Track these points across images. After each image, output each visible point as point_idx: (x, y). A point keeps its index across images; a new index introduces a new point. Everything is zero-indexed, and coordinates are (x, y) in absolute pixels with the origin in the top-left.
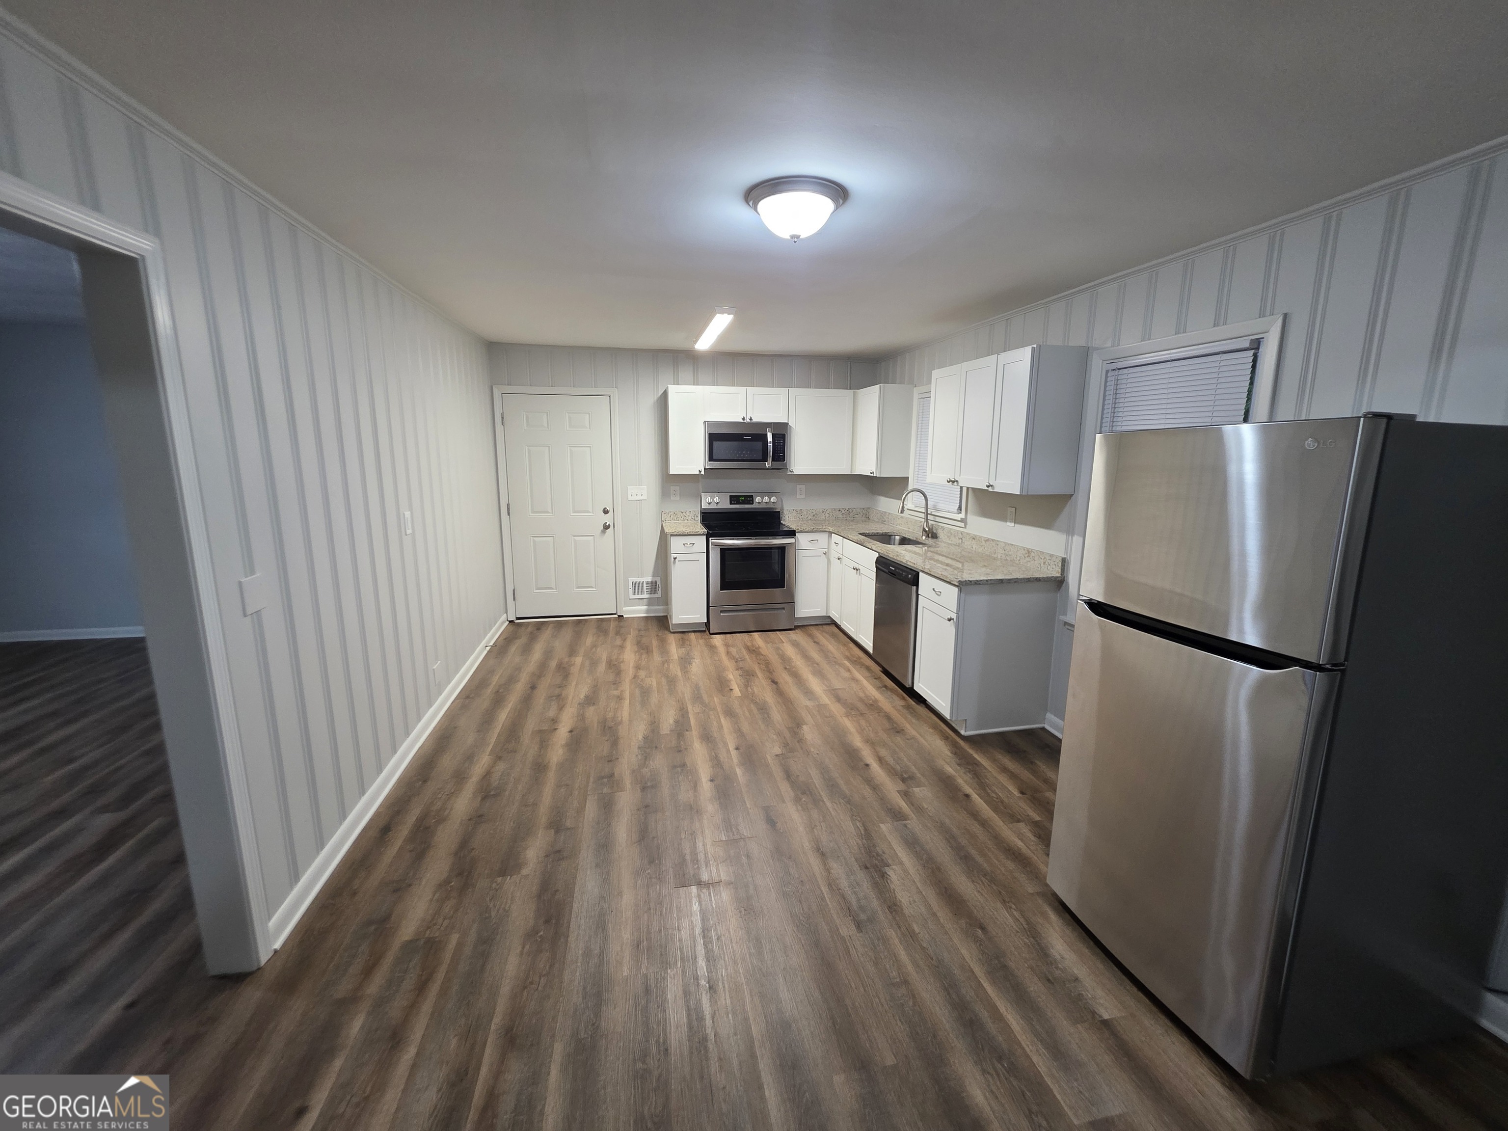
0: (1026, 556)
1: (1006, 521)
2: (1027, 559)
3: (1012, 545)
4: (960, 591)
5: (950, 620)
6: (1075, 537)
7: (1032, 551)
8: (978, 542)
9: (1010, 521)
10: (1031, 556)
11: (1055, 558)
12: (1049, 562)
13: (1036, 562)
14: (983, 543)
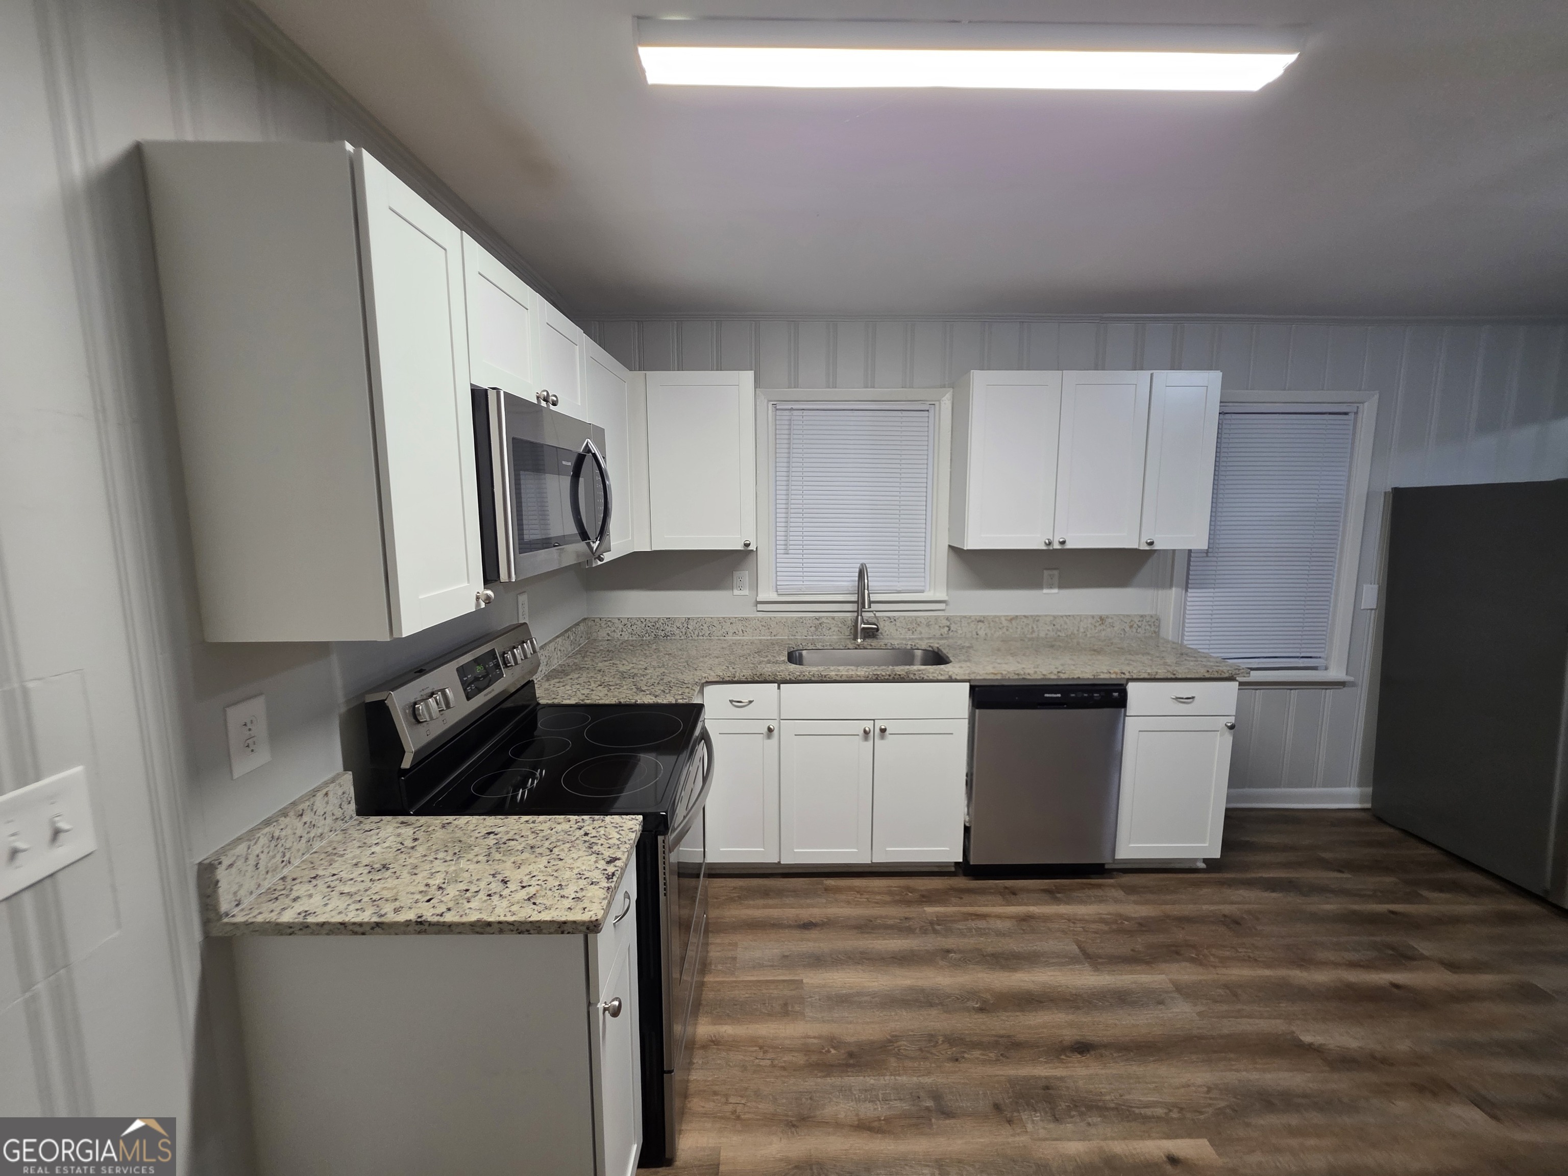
0: (1097, 624)
1: (1042, 589)
2: (1101, 628)
3: (1069, 616)
6: (1174, 589)
7: (1107, 617)
8: (992, 624)
9: (1051, 586)
10: (1107, 623)
11: (1148, 618)
12: (1140, 624)
13: (1116, 629)
14: (1005, 623)
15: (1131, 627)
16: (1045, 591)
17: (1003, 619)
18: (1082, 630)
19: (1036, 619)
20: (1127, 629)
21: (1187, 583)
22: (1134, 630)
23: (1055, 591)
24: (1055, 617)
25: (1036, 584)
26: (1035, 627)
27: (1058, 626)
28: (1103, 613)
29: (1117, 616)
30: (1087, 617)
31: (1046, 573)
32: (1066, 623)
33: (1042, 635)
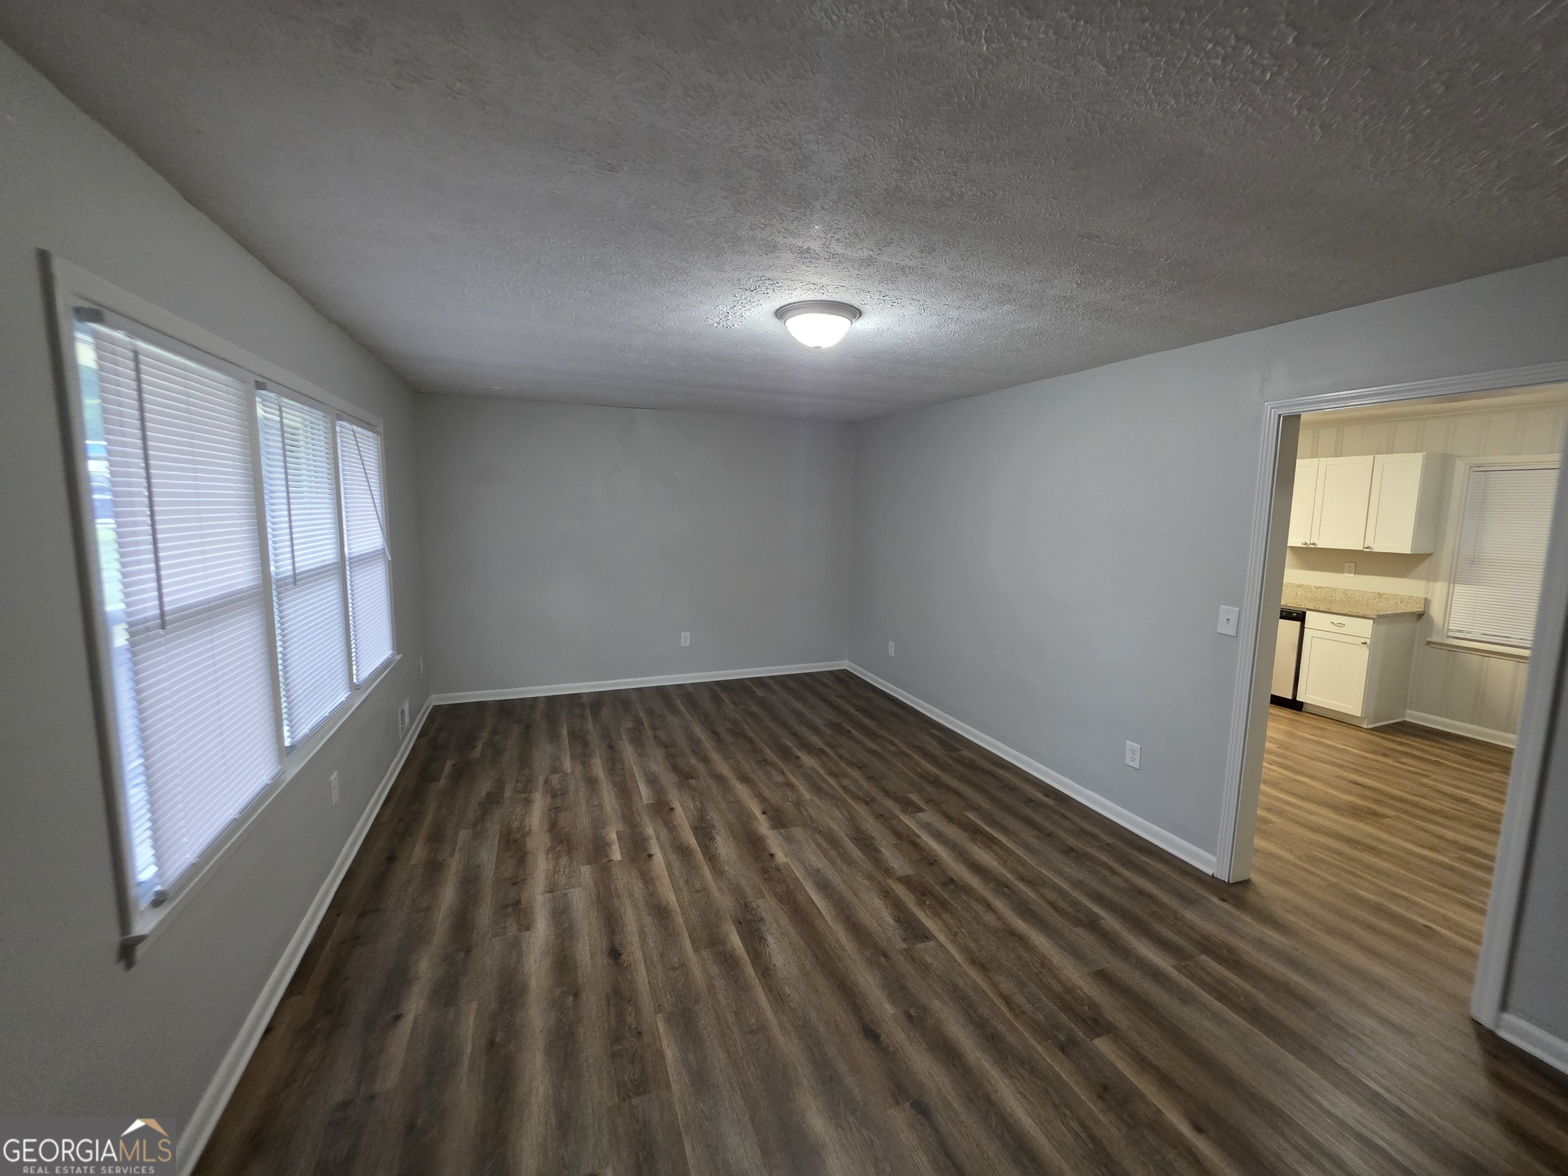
1: (1343, 572)
2: (1379, 600)
4: (1374, 622)
5: (1365, 643)
6: (1440, 582)
7: (1384, 594)
8: (1306, 589)
9: (1349, 572)
10: (1384, 597)
11: (1415, 599)
12: (1409, 601)
13: (1390, 601)
14: (1314, 590)
15: (1402, 602)
16: (1345, 575)
17: (1313, 587)
18: (1365, 600)
19: (1334, 590)
20: (1399, 603)
21: (1454, 581)
22: (1404, 605)
23: (1353, 575)
24: (1347, 590)
25: (1340, 570)
26: (1333, 594)
27: (1349, 595)
28: (1382, 592)
29: (1391, 594)
30: (1369, 592)
31: (1347, 565)
32: (1354, 594)
33: (1338, 599)
